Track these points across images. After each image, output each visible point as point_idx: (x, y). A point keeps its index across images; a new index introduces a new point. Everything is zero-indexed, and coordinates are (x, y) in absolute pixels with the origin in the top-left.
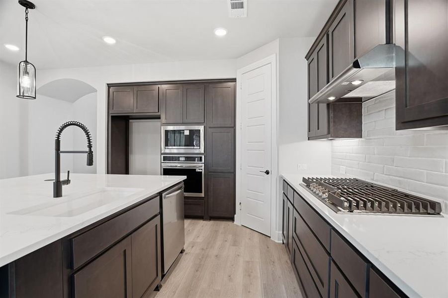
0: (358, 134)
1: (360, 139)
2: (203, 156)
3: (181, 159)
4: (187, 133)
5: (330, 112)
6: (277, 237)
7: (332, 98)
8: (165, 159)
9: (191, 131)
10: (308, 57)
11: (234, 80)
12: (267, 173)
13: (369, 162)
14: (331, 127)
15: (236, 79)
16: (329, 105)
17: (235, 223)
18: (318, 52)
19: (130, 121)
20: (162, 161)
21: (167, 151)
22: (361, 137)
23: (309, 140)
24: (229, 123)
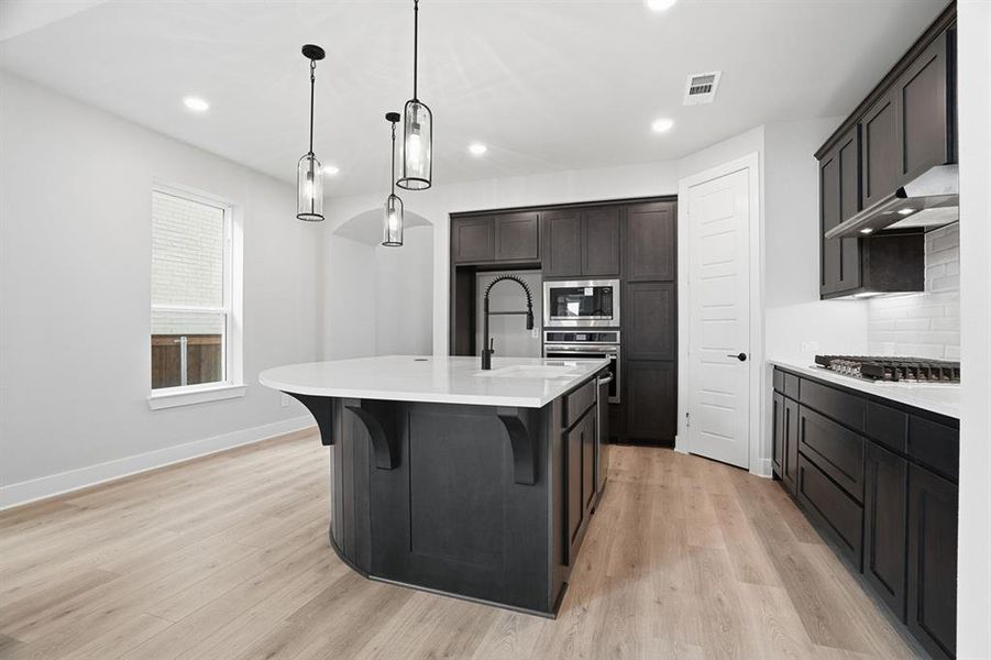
0: (918, 286)
1: (921, 294)
2: (618, 333)
3: (578, 337)
4: (589, 292)
5: (864, 251)
6: (762, 466)
7: (867, 231)
8: (550, 337)
9: (595, 289)
10: (819, 155)
11: (674, 198)
12: (742, 357)
13: (936, 330)
14: (865, 276)
15: (676, 196)
16: (862, 240)
17: (676, 450)
18: (841, 152)
19: (477, 274)
20: (545, 341)
21: (554, 324)
22: (923, 290)
23: (822, 299)
24: (664, 274)
